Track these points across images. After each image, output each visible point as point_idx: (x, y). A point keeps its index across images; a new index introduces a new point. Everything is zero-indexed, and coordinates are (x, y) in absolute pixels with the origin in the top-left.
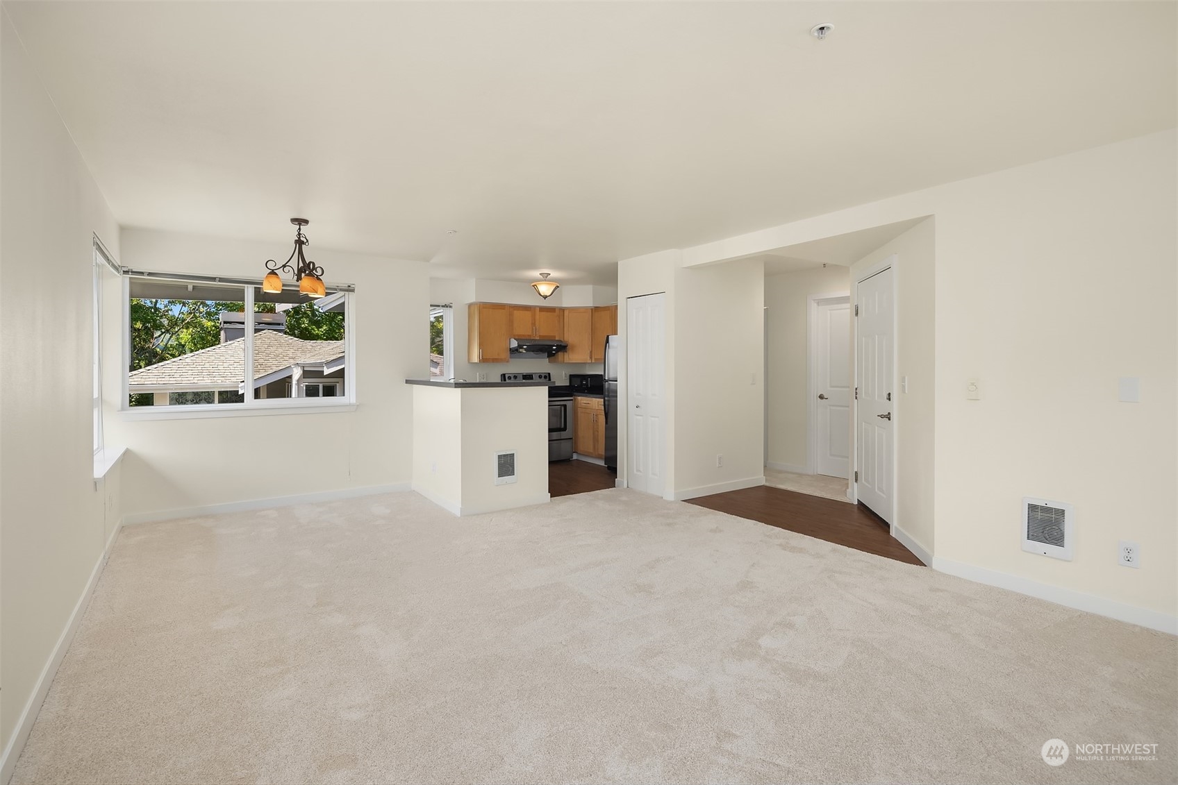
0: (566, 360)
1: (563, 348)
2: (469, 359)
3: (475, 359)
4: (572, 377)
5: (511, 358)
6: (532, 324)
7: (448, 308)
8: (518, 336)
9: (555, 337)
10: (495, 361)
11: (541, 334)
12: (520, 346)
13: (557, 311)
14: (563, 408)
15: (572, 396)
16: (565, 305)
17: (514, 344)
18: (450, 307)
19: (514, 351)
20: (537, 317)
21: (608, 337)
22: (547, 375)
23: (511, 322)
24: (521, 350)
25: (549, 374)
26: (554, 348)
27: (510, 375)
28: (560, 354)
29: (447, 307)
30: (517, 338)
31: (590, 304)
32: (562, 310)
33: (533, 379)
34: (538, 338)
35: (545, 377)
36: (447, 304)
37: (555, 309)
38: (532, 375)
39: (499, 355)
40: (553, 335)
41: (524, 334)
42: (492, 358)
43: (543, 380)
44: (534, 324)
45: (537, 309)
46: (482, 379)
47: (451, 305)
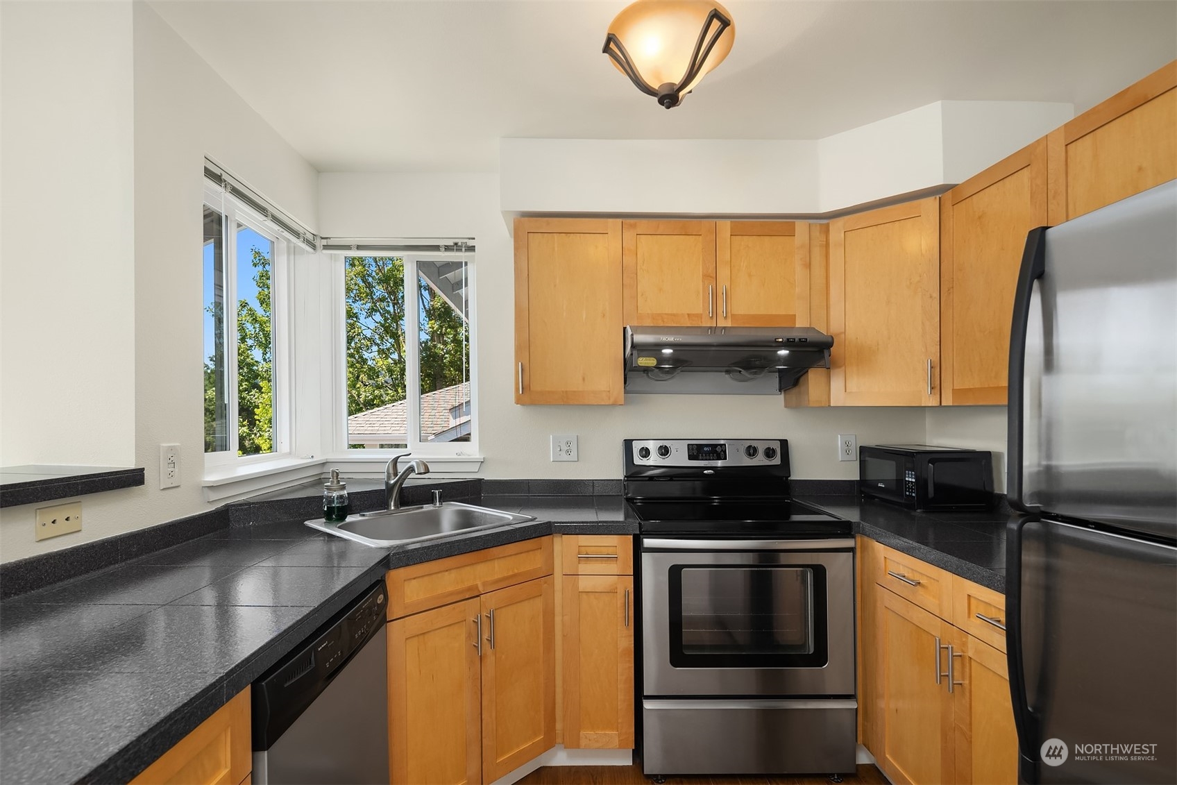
0: (837, 397)
4: (865, 454)
6: (704, 276)
7: (466, 254)
8: (656, 316)
9: (793, 317)
10: (573, 399)
11: (742, 310)
12: (640, 349)
13: (800, 225)
15: (853, 537)
20: (726, 254)
22: (778, 446)
23: (627, 273)
25: (784, 443)
26: (783, 352)
27: (646, 443)
28: (816, 380)
29: (461, 249)
30: (649, 323)
32: (824, 224)
33: (726, 459)
34: (729, 324)
35: (769, 453)
36: (460, 242)
37: (794, 222)
38: (721, 445)
39: (584, 379)
40: (784, 313)
41: (675, 312)
42: (563, 392)
43: (760, 460)
44: (711, 277)
45: (725, 227)
46: (563, 453)
47: (471, 243)
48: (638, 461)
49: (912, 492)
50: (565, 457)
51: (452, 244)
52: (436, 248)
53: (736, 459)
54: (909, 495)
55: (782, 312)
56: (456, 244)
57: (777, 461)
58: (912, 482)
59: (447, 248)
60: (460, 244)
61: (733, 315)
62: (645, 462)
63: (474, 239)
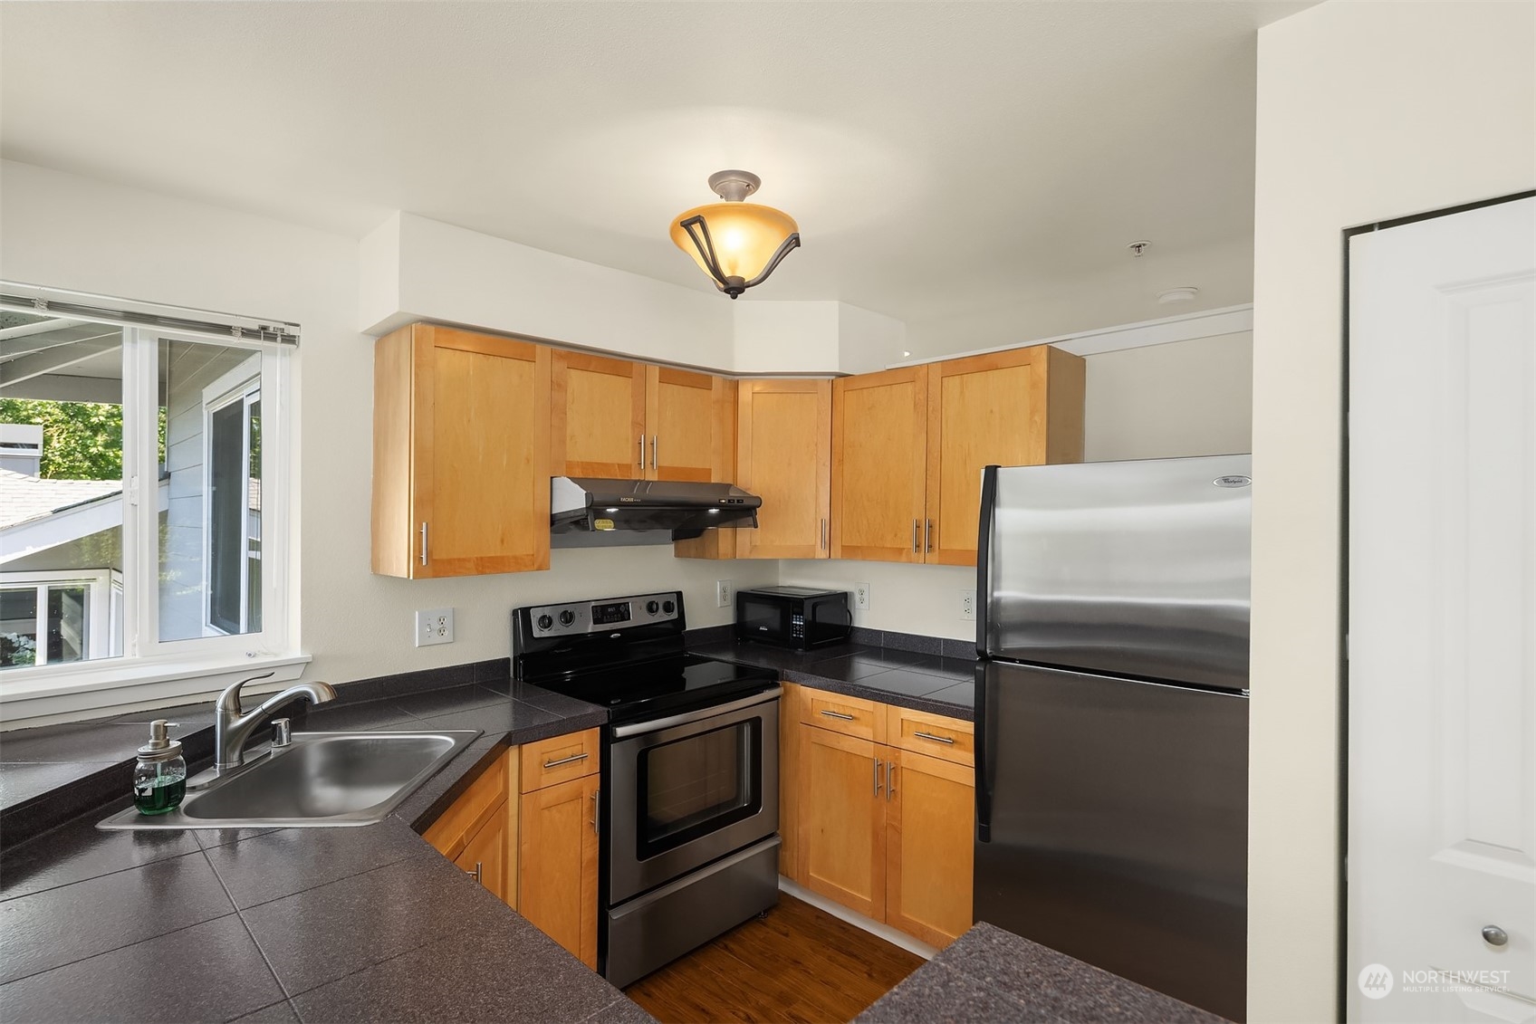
0: (744, 550)
1: (741, 511)
2: (375, 563)
3: (400, 561)
4: (743, 599)
5: (554, 545)
6: (635, 424)
7: (278, 345)
8: (586, 465)
9: (708, 472)
10: (488, 566)
11: (666, 463)
12: (595, 509)
13: (716, 380)
14: (747, 730)
15: (777, 686)
16: (741, 363)
17: (572, 498)
18: (290, 339)
19: (566, 528)
20: (653, 402)
21: (992, 472)
22: (674, 600)
23: (556, 412)
24: (599, 524)
25: (679, 594)
26: (713, 511)
27: (547, 612)
28: (724, 533)
29: (271, 337)
30: (578, 474)
31: (830, 362)
32: (733, 381)
33: (629, 619)
34: (655, 478)
35: (668, 608)
36: (272, 327)
37: (711, 377)
38: (624, 604)
39: (502, 541)
40: (701, 467)
41: (604, 461)
42: (477, 558)
43: (661, 616)
44: (640, 424)
45: (654, 372)
46: (435, 634)
47: (292, 331)
48: (537, 633)
49: (800, 634)
50: (436, 638)
51: (257, 328)
52: (227, 330)
53: (639, 618)
54: (796, 637)
55: (699, 465)
56: (264, 328)
57: (674, 615)
58: (800, 625)
59: (247, 333)
60: (271, 330)
61: (659, 467)
62: (546, 633)
63: (298, 325)
